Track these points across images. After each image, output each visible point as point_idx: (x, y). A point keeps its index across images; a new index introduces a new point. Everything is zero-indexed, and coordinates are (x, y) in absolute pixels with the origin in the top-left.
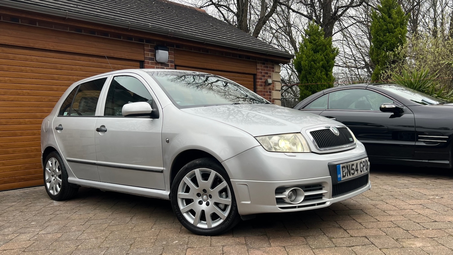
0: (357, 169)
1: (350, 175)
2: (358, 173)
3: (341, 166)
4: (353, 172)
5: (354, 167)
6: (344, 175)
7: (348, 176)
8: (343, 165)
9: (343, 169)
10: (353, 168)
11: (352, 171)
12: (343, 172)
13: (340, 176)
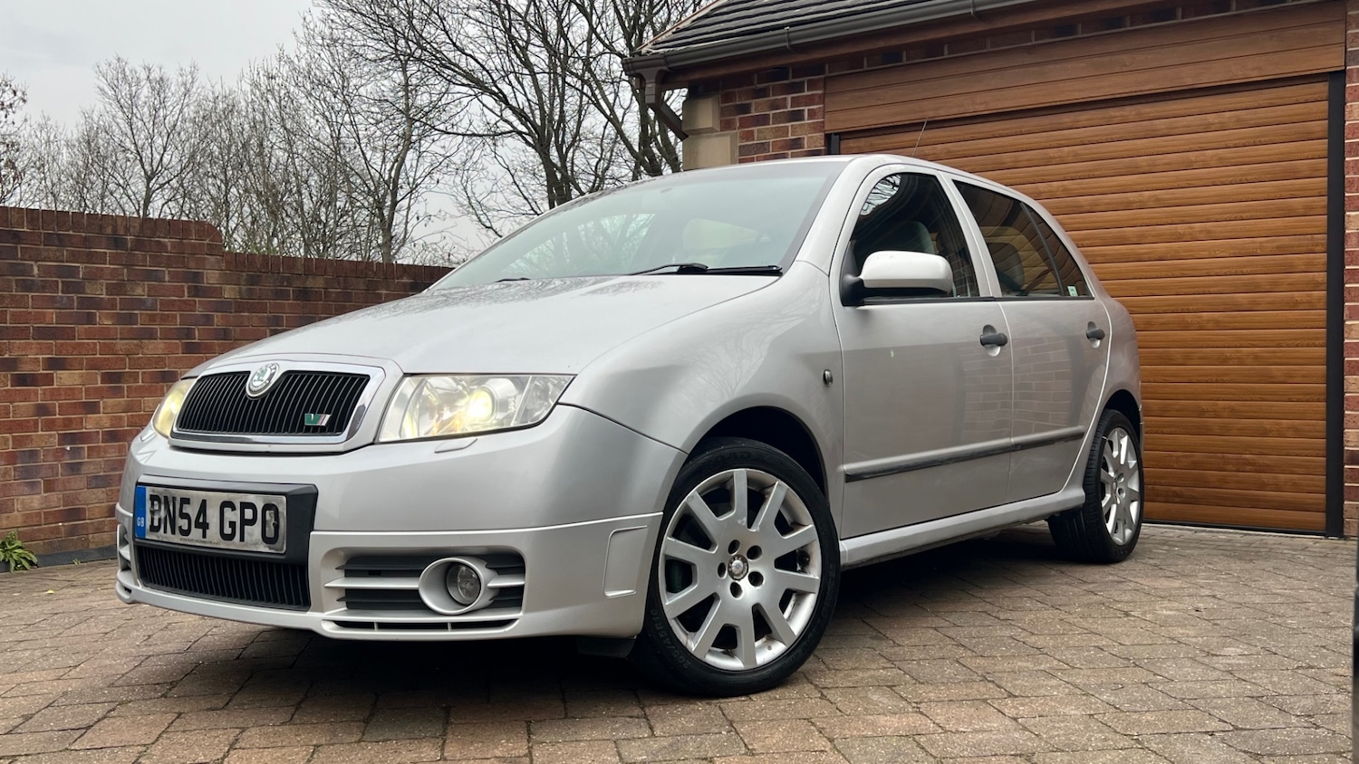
0: (201, 520)
1: (173, 532)
2: (204, 536)
3: (149, 491)
4: (185, 528)
5: (192, 510)
6: (156, 524)
7: (165, 532)
8: (154, 491)
9: (153, 505)
10: (184, 511)
11: (183, 523)
12: (153, 513)
13: (143, 522)
